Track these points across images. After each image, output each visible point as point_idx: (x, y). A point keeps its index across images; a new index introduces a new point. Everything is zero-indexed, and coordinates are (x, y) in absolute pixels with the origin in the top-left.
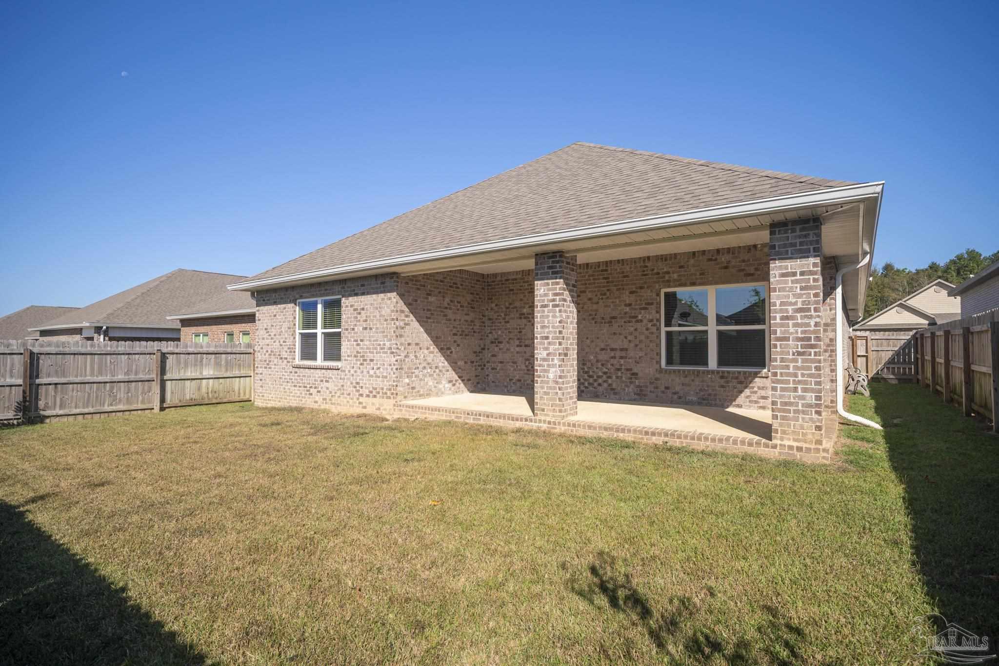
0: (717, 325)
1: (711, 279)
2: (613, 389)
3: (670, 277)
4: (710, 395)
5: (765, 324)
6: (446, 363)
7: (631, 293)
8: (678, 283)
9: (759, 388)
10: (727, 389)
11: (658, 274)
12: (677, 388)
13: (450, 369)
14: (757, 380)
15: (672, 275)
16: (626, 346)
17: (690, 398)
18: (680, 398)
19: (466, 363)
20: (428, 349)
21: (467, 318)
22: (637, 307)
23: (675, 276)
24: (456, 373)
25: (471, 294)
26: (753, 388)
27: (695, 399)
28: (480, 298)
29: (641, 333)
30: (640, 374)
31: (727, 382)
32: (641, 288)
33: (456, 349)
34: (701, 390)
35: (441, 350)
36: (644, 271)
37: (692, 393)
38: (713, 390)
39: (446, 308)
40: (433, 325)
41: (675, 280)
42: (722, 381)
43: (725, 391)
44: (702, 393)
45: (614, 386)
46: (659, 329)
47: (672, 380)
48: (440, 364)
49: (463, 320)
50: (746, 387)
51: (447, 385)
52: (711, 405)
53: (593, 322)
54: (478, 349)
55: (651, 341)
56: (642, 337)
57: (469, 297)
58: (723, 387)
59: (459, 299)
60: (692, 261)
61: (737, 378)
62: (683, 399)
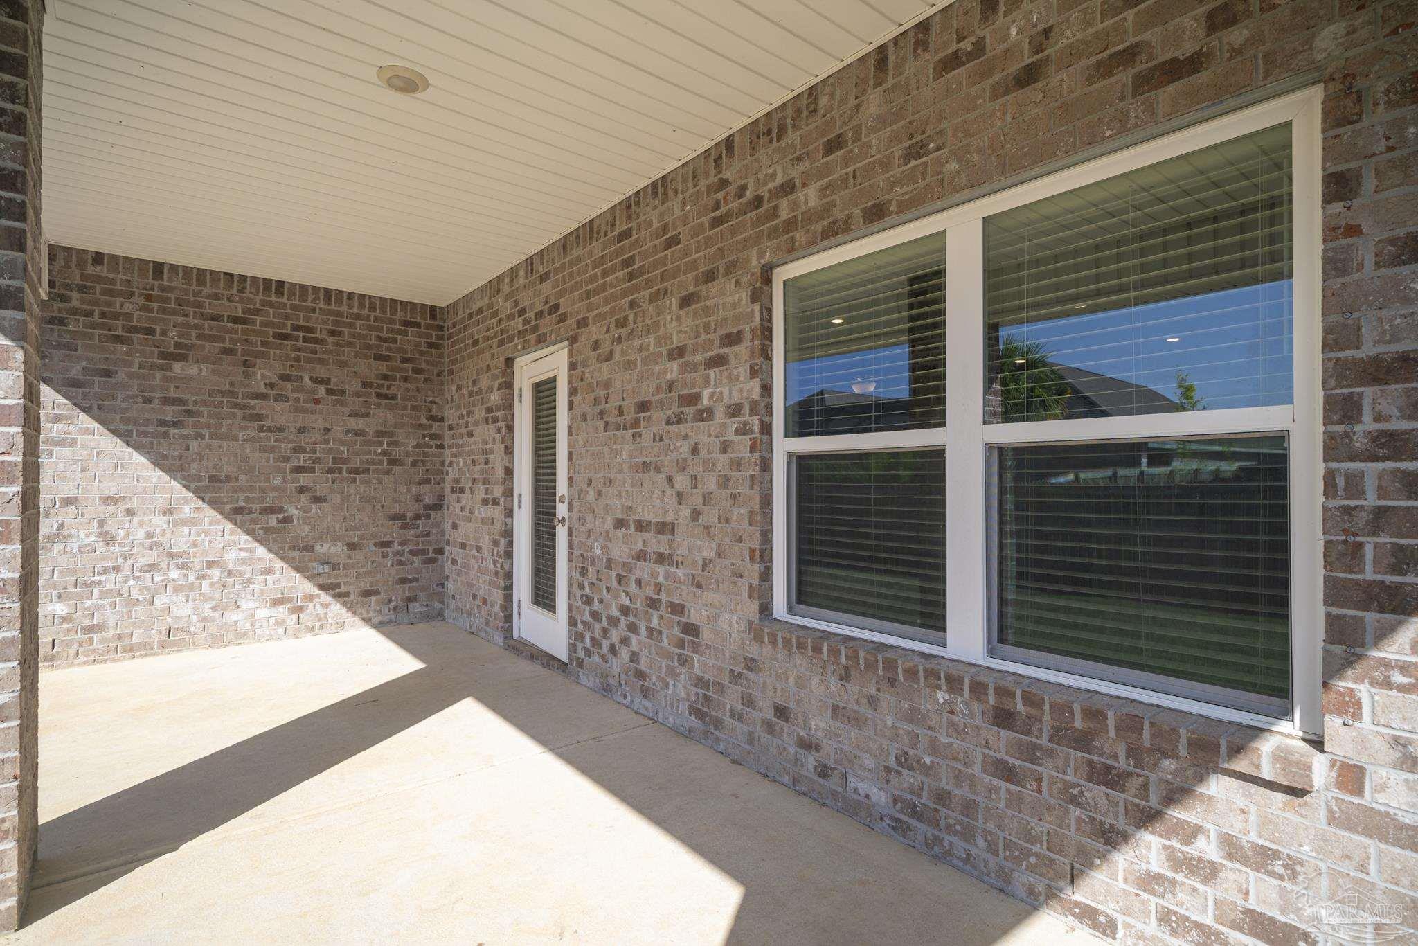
0: (988, 418)
1: (953, 166)
2: (640, 675)
3: (794, 206)
4: (943, 798)
5: (1289, 400)
6: (261, 551)
7: (686, 302)
8: (819, 227)
9: (1231, 846)
10: (1029, 792)
11: (758, 201)
12: (819, 724)
13: (278, 564)
14: (1217, 787)
15: (799, 195)
16: (669, 518)
17: (863, 787)
18: (824, 771)
19: (352, 546)
20: (168, 511)
21: (361, 424)
22: (699, 358)
23: (810, 197)
24: (311, 578)
25: (378, 357)
26: (1191, 833)
27: (879, 797)
28: (418, 371)
29: (709, 464)
30: (706, 635)
31: (1031, 753)
32: (710, 277)
33: (306, 510)
34: (903, 760)
35: (236, 514)
36: (717, 206)
37: (868, 761)
38: (958, 777)
39: (260, 396)
40: (194, 445)
41: (813, 216)
42: (1002, 742)
43: (1015, 801)
44: (909, 778)
45: (643, 664)
46: (763, 447)
47: (801, 683)
48: (232, 556)
49: (338, 430)
50: (1147, 818)
51: (263, 613)
52: (944, 857)
53: (601, 424)
54: (412, 509)
55: (734, 497)
56: (710, 482)
57: (371, 369)
58: (1007, 773)
59: (321, 372)
60: (874, 102)
61: (1082, 741)
62: (833, 783)
